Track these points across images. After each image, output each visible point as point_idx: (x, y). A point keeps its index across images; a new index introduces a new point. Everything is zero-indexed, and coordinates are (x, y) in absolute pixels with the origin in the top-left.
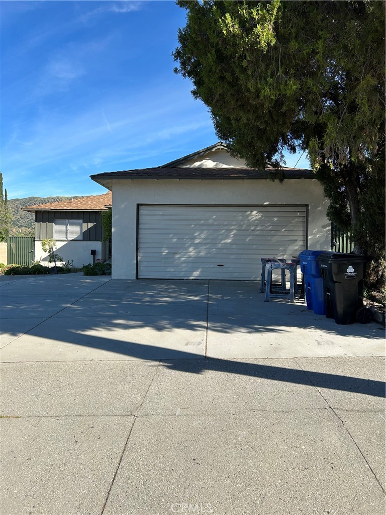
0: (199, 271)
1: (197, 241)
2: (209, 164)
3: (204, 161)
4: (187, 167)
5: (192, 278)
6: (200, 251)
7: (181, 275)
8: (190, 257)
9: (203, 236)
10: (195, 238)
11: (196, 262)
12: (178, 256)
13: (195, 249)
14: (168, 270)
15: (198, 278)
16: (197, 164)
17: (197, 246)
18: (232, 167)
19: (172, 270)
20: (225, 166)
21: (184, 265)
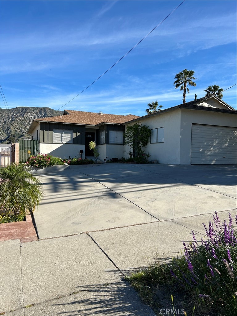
0: (215, 160)
1: (214, 145)
2: (205, 105)
3: (204, 103)
4: (197, 105)
5: (212, 164)
6: (216, 149)
7: (207, 162)
8: (211, 153)
9: (217, 142)
10: (213, 143)
11: (214, 155)
12: (206, 152)
13: (213, 148)
14: (202, 159)
15: (215, 164)
16: (201, 104)
17: (214, 147)
18: (215, 107)
19: (204, 160)
20: (212, 107)
21: (208, 157)
